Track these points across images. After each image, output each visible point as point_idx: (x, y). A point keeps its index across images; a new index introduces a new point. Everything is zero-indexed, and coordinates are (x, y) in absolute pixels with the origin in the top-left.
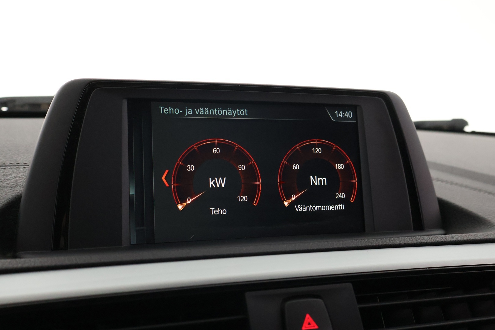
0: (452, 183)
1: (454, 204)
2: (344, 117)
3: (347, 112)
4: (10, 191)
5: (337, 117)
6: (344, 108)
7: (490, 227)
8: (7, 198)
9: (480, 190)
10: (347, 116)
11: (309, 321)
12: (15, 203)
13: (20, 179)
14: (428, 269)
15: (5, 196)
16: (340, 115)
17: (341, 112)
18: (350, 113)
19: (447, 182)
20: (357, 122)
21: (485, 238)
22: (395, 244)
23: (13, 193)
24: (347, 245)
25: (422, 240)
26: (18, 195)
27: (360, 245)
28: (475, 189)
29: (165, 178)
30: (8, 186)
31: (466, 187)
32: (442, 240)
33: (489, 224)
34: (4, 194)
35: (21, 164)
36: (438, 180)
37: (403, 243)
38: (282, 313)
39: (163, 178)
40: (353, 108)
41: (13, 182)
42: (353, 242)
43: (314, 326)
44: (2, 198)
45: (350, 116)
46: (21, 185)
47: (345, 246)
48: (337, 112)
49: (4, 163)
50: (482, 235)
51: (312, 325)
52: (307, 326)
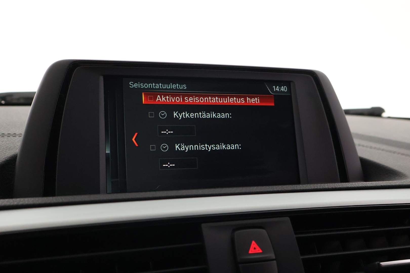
0: (371, 147)
1: (373, 161)
2: (280, 91)
3: (282, 87)
4: (8, 152)
5: (275, 91)
6: (280, 83)
7: (403, 178)
8: (6, 156)
9: (394, 152)
10: (283, 90)
11: (254, 246)
12: (12, 160)
13: (17, 144)
14: (352, 206)
15: (4, 155)
16: (277, 89)
17: (278, 87)
18: (285, 87)
19: (367, 147)
20: (291, 95)
21: (399, 184)
22: (324, 188)
23: (10, 153)
24: (285, 189)
25: (346, 186)
26: (14, 155)
27: (296, 189)
28: (390, 151)
29: (135, 139)
30: (6, 148)
31: (383, 150)
32: (363, 186)
33: (402, 175)
34: (3, 154)
35: (17, 134)
36: (359, 145)
37: (331, 187)
38: (232, 241)
39: (133, 139)
40: (288, 84)
41: (10, 146)
42: (290, 187)
43: (259, 251)
44: (1, 156)
45: (285, 90)
46: (17, 148)
47: (283, 190)
48: (274, 87)
49: (3, 133)
50: (396, 182)
51: (257, 250)
52: (253, 250)
